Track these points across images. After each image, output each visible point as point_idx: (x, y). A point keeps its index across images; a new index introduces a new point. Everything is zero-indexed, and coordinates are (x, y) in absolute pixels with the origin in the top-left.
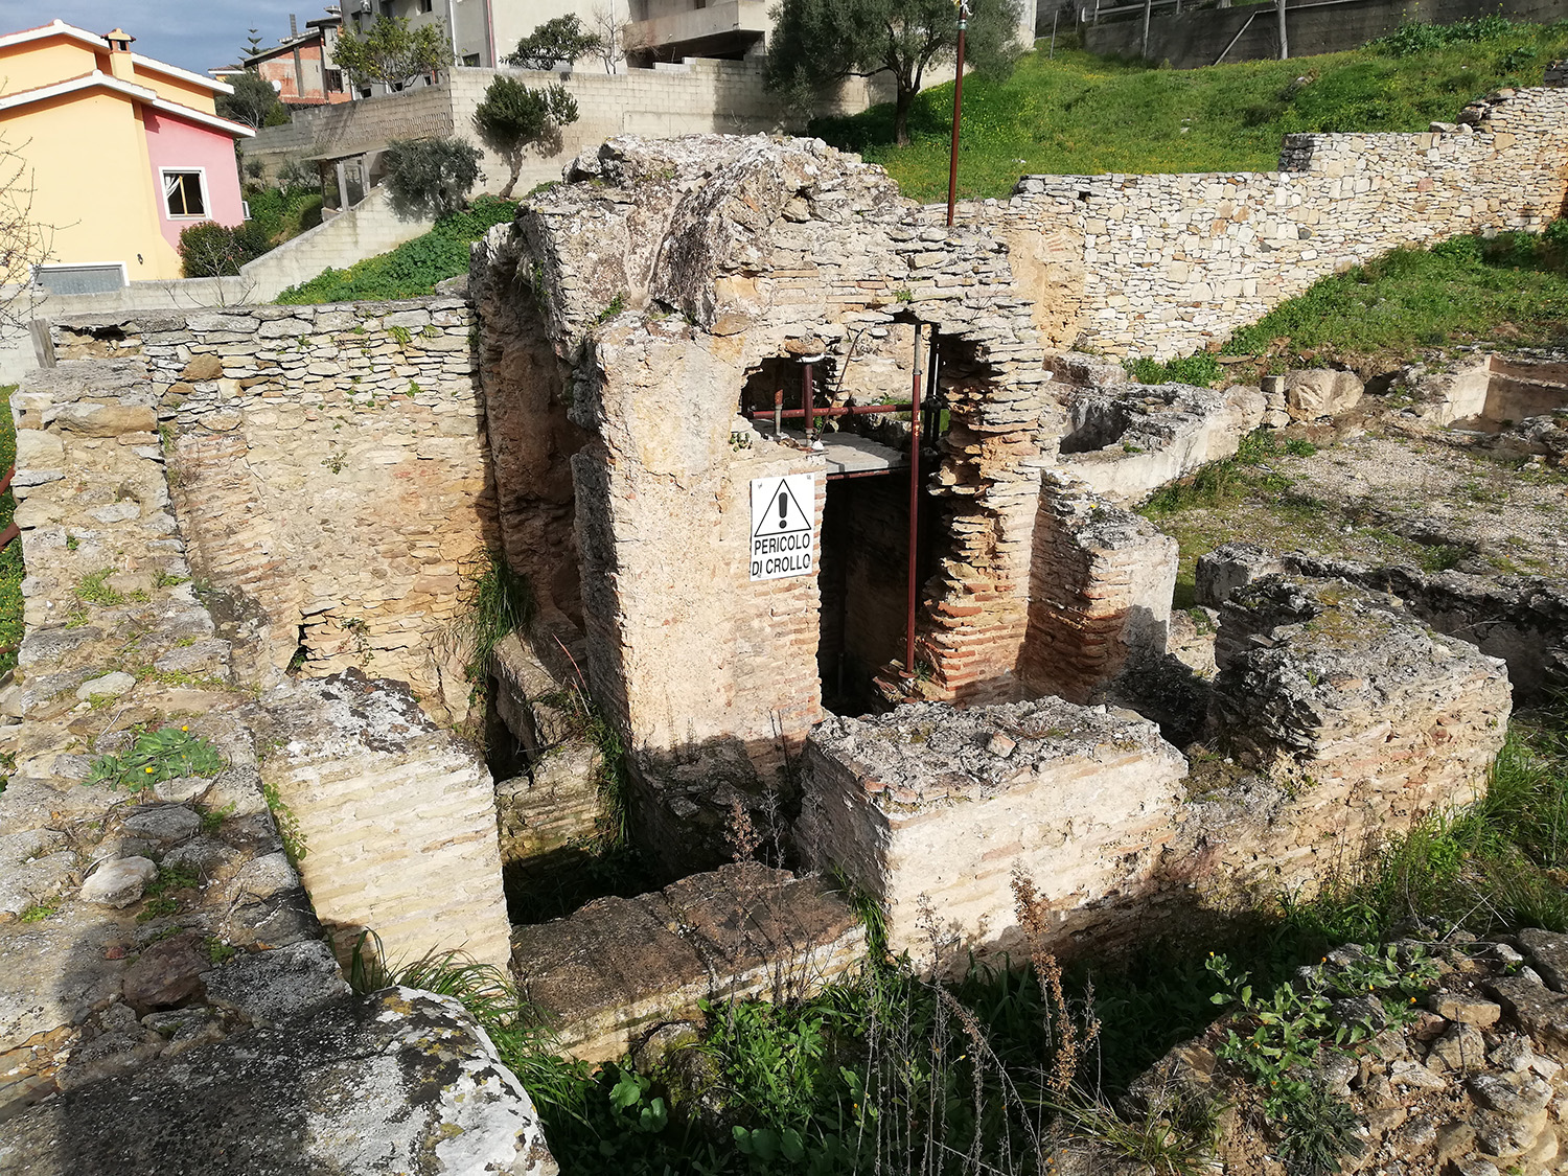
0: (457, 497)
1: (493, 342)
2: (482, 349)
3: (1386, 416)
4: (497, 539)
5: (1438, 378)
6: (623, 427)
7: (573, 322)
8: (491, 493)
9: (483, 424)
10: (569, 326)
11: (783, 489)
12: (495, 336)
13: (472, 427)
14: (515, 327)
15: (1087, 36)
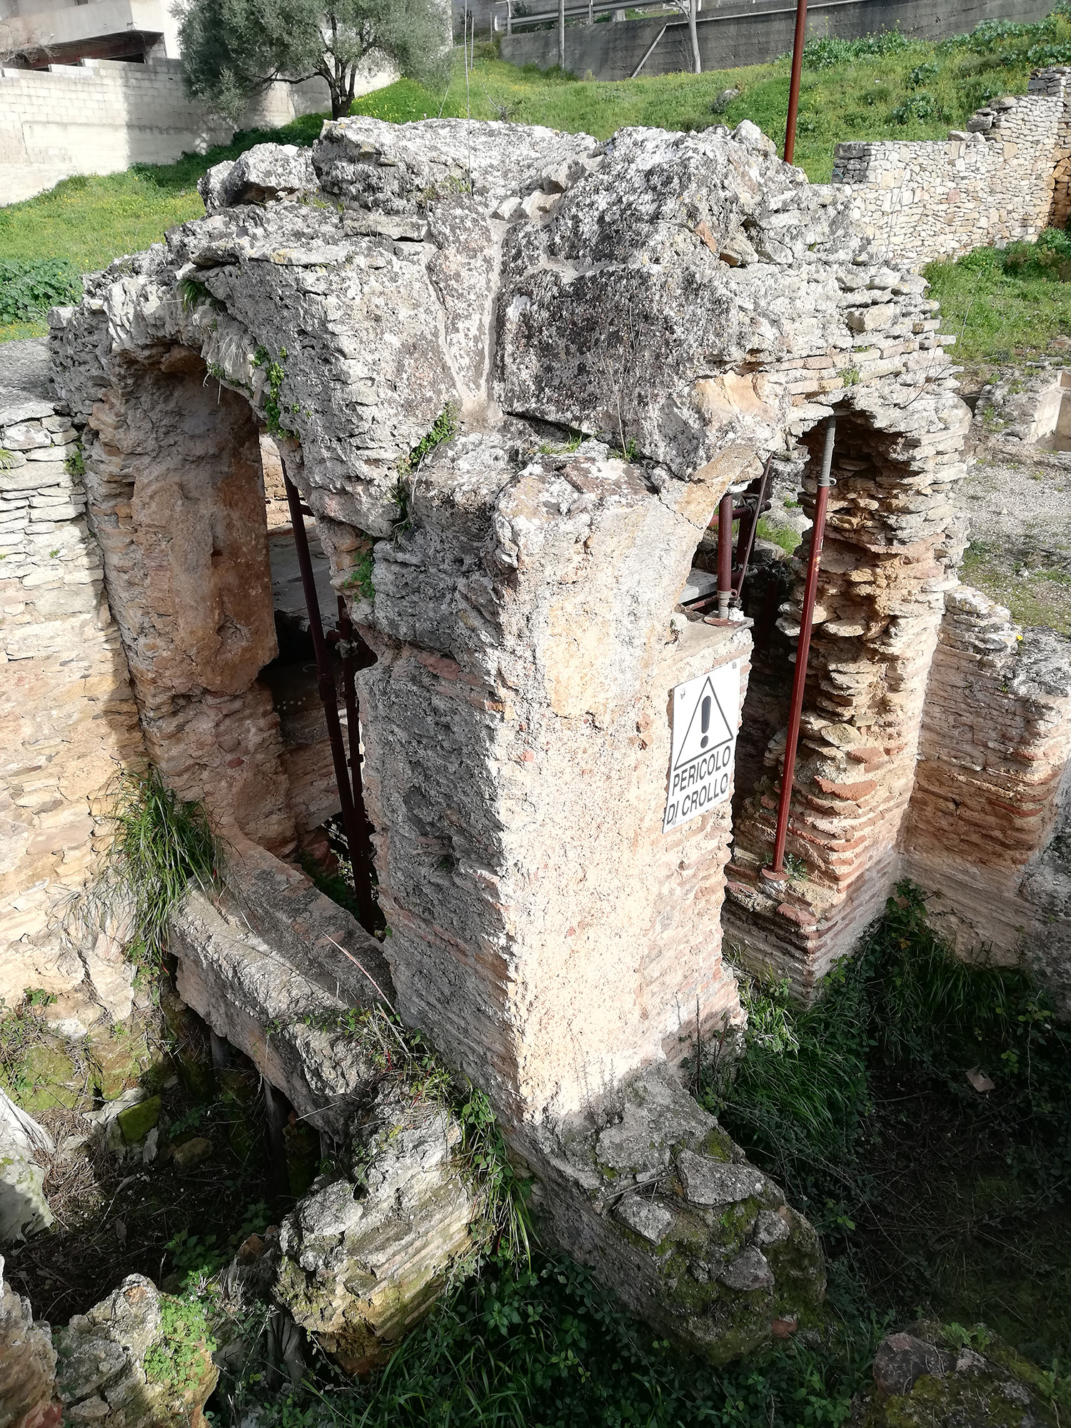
0: (77, 707)
1: (115, 470)
2: (92, 479)
3: (991, 443)
4: (143, 754)
5: (1022, 398)
6: (528, 654)
7: (376, 462)
8: (127, 691)
9: (104, 591)
10: (365, 470)
11: (708, 692)
12: (117, 460)
13: (88, 598)
14: (151, 444)
15: (503, 45)
